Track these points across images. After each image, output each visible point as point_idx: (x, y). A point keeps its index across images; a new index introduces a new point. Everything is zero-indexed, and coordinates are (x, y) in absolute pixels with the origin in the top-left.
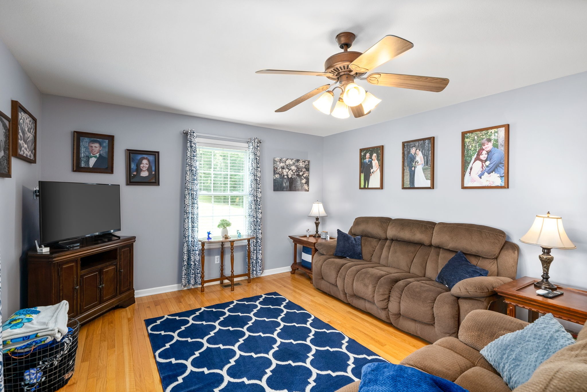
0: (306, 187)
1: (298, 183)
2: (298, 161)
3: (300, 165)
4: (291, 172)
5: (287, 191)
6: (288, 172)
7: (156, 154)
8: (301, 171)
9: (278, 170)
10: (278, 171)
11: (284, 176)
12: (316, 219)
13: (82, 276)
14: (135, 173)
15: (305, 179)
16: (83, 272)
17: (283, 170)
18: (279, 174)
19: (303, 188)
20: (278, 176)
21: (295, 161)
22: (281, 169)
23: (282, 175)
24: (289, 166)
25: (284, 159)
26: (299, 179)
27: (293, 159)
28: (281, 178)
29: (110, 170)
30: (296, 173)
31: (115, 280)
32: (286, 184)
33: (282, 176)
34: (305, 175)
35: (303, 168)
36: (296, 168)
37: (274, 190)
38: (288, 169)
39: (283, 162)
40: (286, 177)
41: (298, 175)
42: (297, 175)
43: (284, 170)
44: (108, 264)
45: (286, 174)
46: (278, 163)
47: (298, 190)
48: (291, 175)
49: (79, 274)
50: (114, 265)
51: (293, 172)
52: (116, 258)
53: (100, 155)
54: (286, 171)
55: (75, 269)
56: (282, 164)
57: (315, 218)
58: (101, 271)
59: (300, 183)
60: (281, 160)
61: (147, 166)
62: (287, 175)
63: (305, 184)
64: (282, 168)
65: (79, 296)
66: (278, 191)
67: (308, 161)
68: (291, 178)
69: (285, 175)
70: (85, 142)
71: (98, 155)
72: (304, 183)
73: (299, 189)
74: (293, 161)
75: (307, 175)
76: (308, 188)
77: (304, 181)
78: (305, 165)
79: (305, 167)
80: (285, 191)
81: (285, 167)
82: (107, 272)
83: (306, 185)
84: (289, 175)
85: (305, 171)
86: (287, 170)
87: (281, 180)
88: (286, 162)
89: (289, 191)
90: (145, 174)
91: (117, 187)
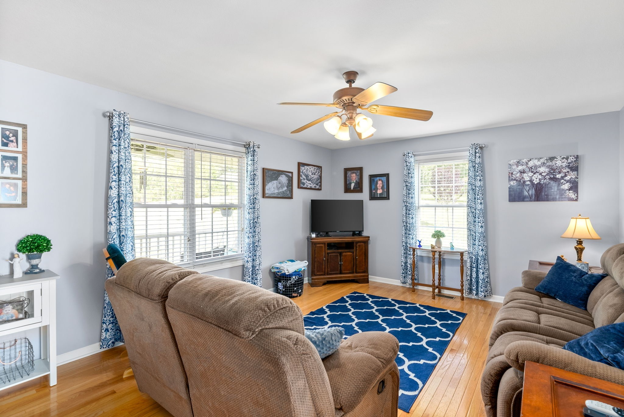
0: (572, 195)
1: (552, 190)
2: (552, 159)
3: (556, 164)
4: (539, 176)
5: (531, 201)
6: (532, 176)
7: (387, 176)
8: (560, 173)
9: (513, 175)
10: (515, 177)
11: (524, 182)
12: (577, 243)
13: (328, 254)
14: (374, 191)
15: (568, 184)
16: (329, 251)
17: (522, 174)
18: (517, 180)
19: (563, 196)
20: (514, 183)
21: (546, 159)
22: (519, 174)
23: (521, 181)
24: (533, 168)
25: (525, 161)
26: (554, 184)
27: (541, 158)
28: (519, 186)
29: (361, 191)
30: (548, 177)
31: (352, 263)
32: (528, 192)
33: (521, 183)
34: (568, 178)
35: (564, 167)
36: (547, 170)
37: (510, 201)
38: (532, 172)
39: (523, 164)
40: (528, 183)
41: (554, 179)
42: (551, 179)
43: (525, 175)
44: (346, 250)
45: (528, 179)
46: (514, 167)
47: (554, 200)
48: (538, 180)
49: (326, 252)
50: (351, 252)
51: (542, 175)
52: (353, 248)
53: (356, 181)
54: (528, 176)
55: (324, 248)
56: (520, 168)
57: (576, 241)
58: (341, 254)
59: (558, 189)
60: (518, 162)
61: (381, 185)
62: (531, 181)
63: (569, 190)
64: (521, 172)
65: (326, 264)
66: (515, 201)
67: (574, 156)
68: (539, 183)
69: (527, 181)
70: (349, 173)
71: (355, 181)
72: (567, 190)
73: (556, 198)
74: (542, 160)
75: (574, 177)
76: (577, 197)
77: (566, 186)
78: (569, 163)
79: (569, 166)
80: (527, 201)
81: (527, 170)
82: (346, 256)
83: (571, 192)
84: (535, 180)
85: (568, 172)
86: (531, 174)
87: (519, 187)
88: (529, 163)
89: (535, 201)
90: (380, 191)
91: (361, 202)
